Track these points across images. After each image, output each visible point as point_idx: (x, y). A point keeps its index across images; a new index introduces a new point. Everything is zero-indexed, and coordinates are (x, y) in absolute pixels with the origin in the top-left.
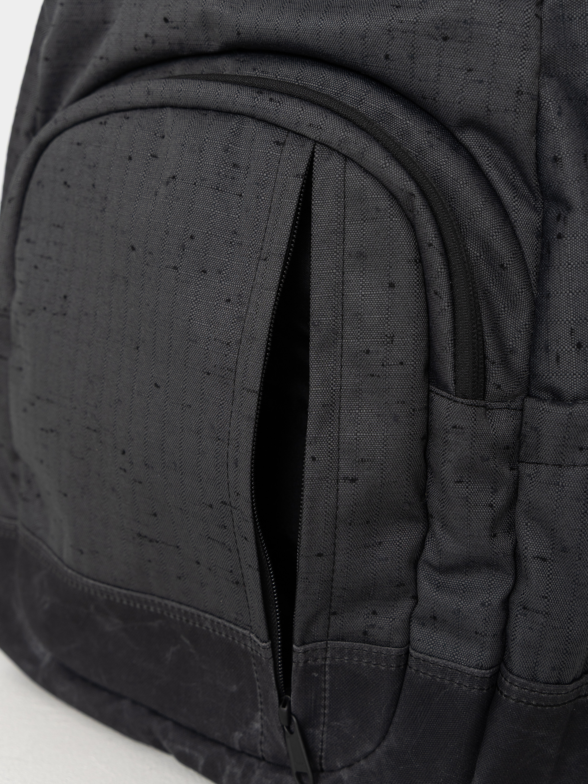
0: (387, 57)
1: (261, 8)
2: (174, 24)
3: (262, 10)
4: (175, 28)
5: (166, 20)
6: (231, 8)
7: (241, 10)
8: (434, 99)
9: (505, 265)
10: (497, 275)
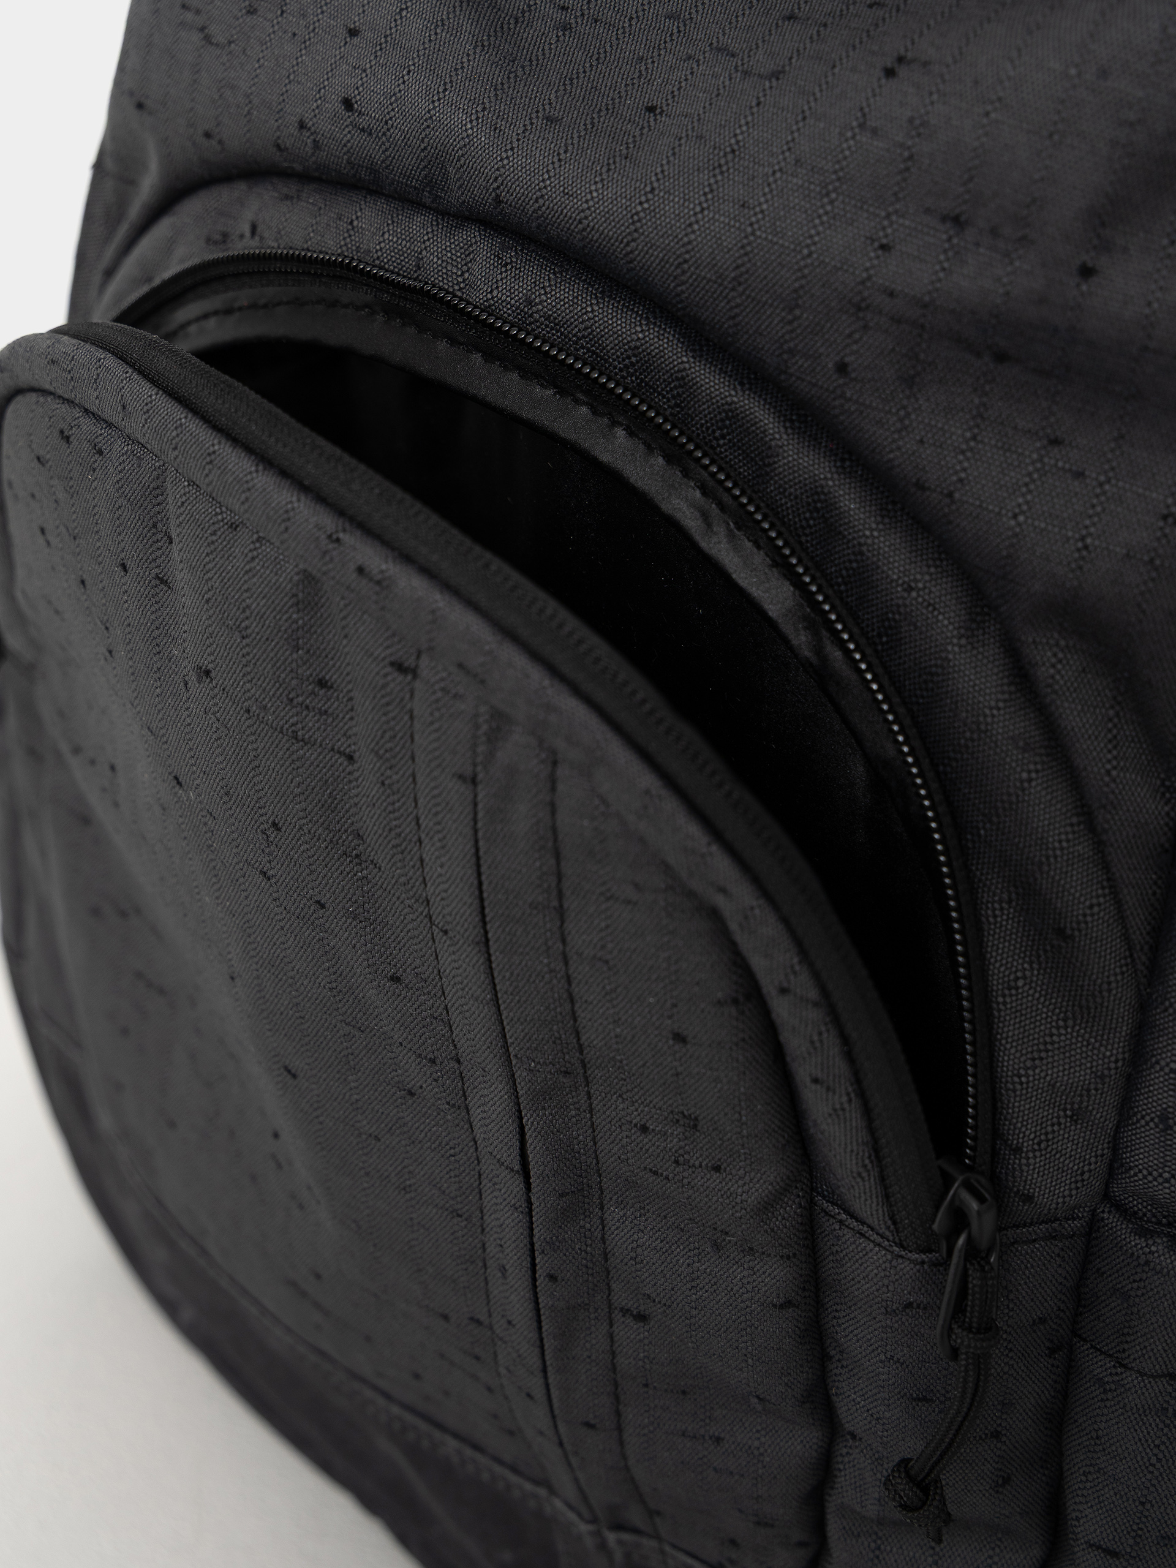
0: (842, 368)
1: (559, 154)
2: (363, 122)
3: (560, 160)
4: (363, 130)
5: (348, 104)
6: (495, 129)
7: (515, 145)
8: (950, 495)
9: (1069, 932)
10: (1048, 948)
